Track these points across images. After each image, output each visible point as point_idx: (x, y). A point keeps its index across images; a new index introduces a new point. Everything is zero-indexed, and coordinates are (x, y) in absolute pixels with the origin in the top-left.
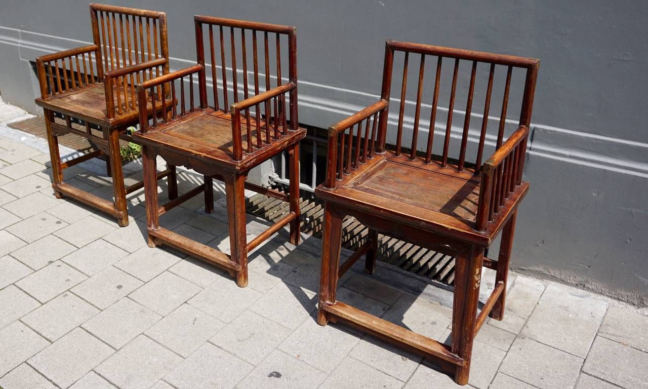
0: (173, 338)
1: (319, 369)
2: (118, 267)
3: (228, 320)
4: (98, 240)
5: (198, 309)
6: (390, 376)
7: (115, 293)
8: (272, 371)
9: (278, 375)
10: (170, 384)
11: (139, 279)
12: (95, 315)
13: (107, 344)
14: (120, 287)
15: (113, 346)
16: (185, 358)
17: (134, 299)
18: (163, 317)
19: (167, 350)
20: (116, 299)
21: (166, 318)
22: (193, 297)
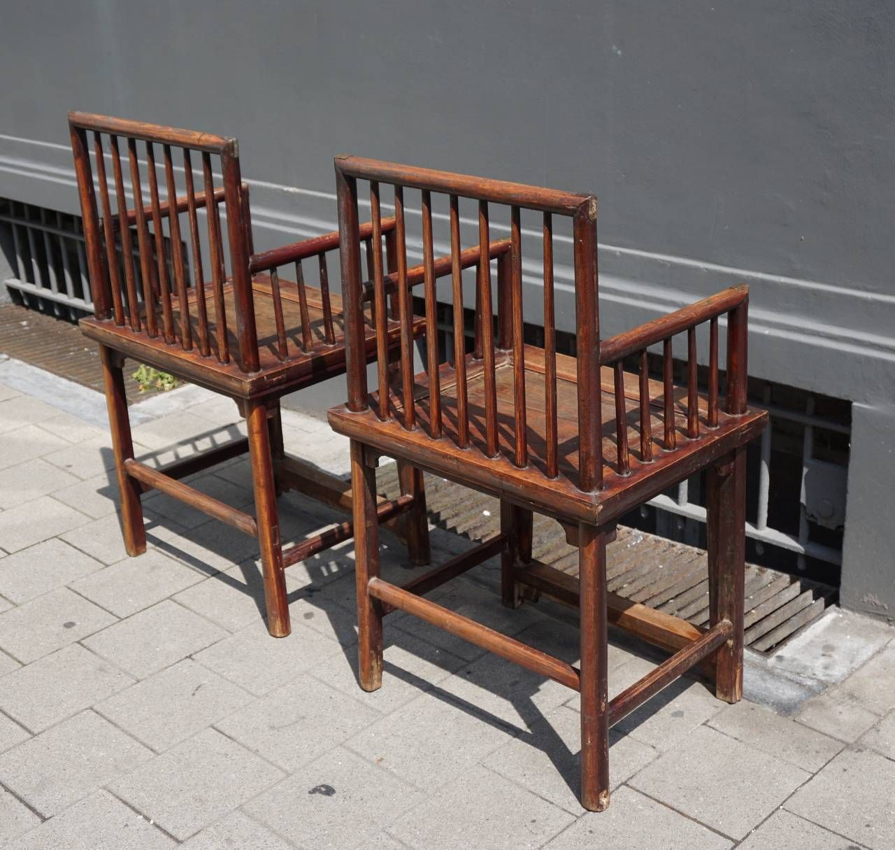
0: (147, 719)
1: (412, 785)
2: (76, 590)
3: (264, 691)
4: (51, 541)
5: (210, 669)
6: (552, 803)
7: (58, 635)
8: (319, 784)
9: (329, 791)
10: (117, 797)
11: (111, 613)
12: (10, 673)
13: (18, 723)
14: (69, 625)
15: (29, 727)
16: (158, 754)
17: (91, 648)
18: (138, 681)
19: (129, 738)
20: (56, 646)
21: (143, 682)
22: (206, 648)
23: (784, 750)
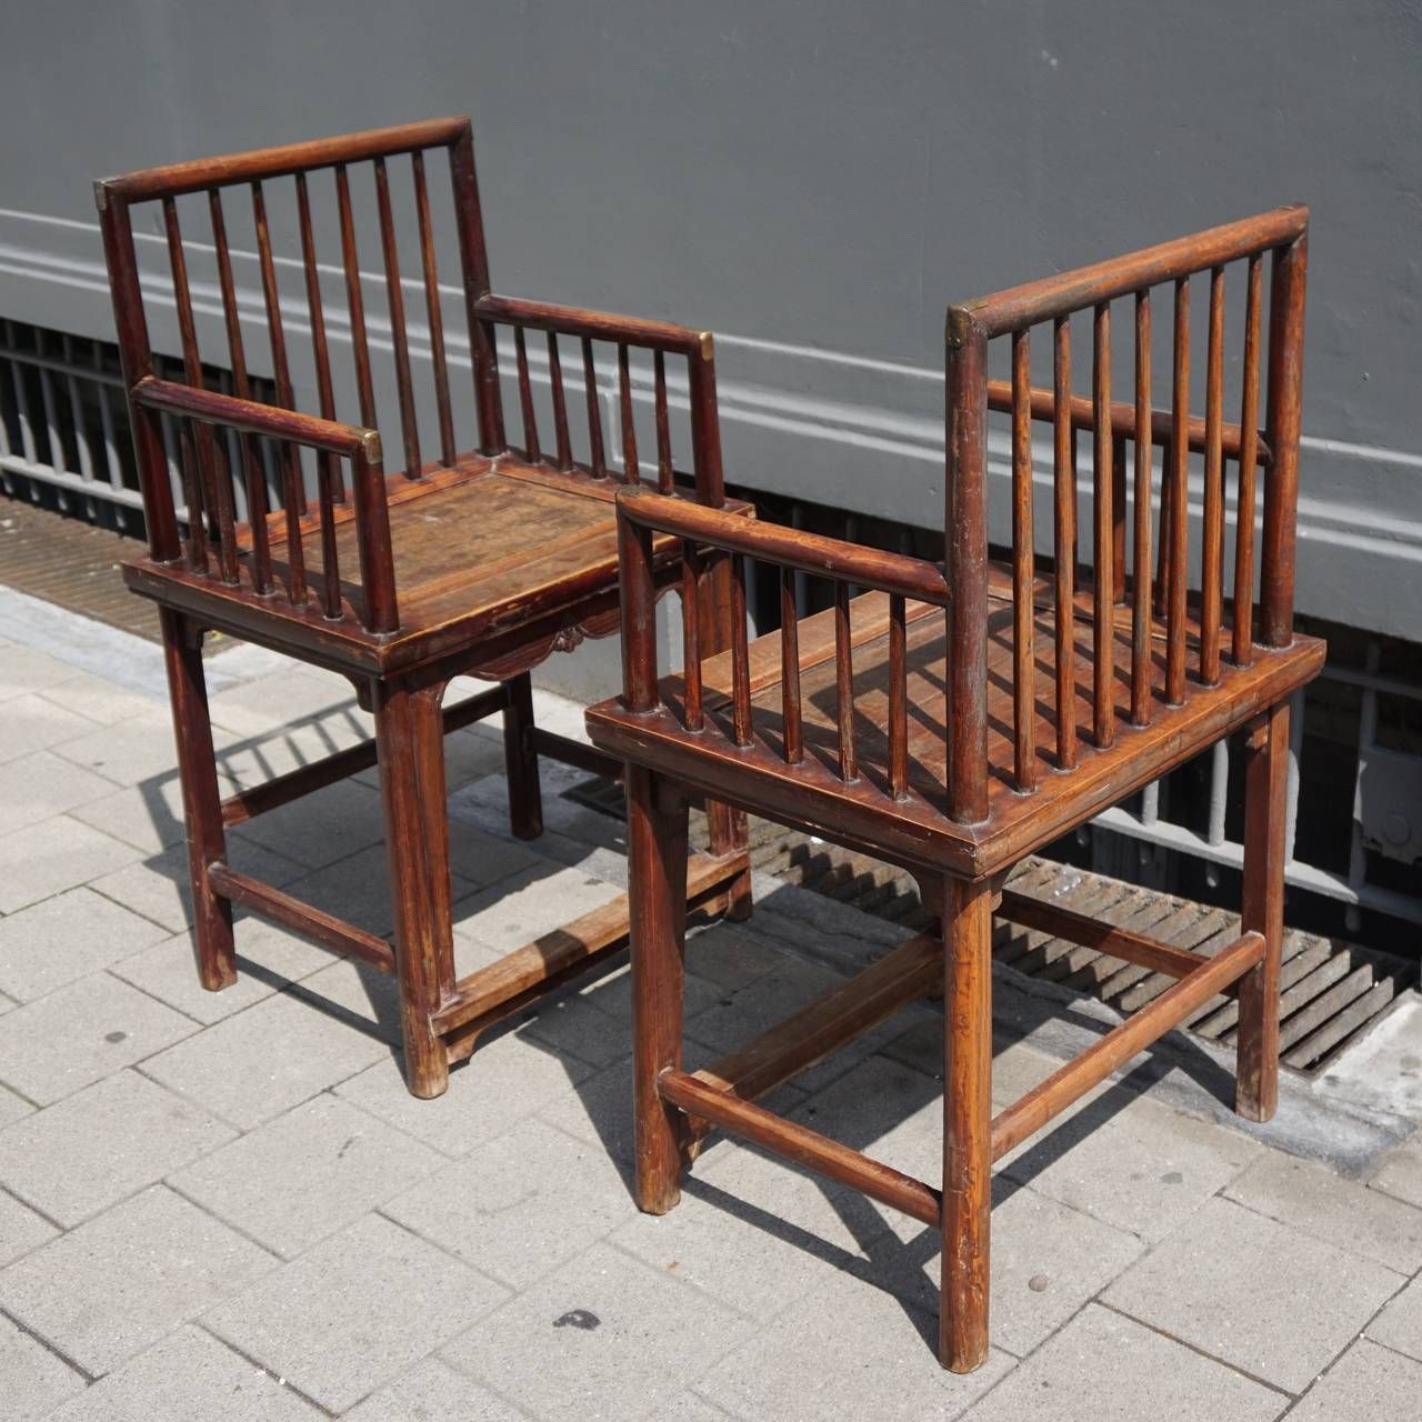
0: (262, 1199)
1: (733, 1309)
2: (124, 976)
3: (461, 1148)
4: (76, 892)
5: (367, 1111)
7: (96, 1054)
8: (570, 1308)
9: (589, 1321)
10: (219, 1338)
11: (188, 1015)
12: (18, 1122)
13: (35, 1210)
14: (116, 1038)
15: (55, 1217)
16: (286, 1261)
17: (156, 1076)
18: (242, 1134)
19: (232, 1233)
20: (95, 1074)
21: (251, 1135)
22: (356, 1074)
23: (1356, 1237)
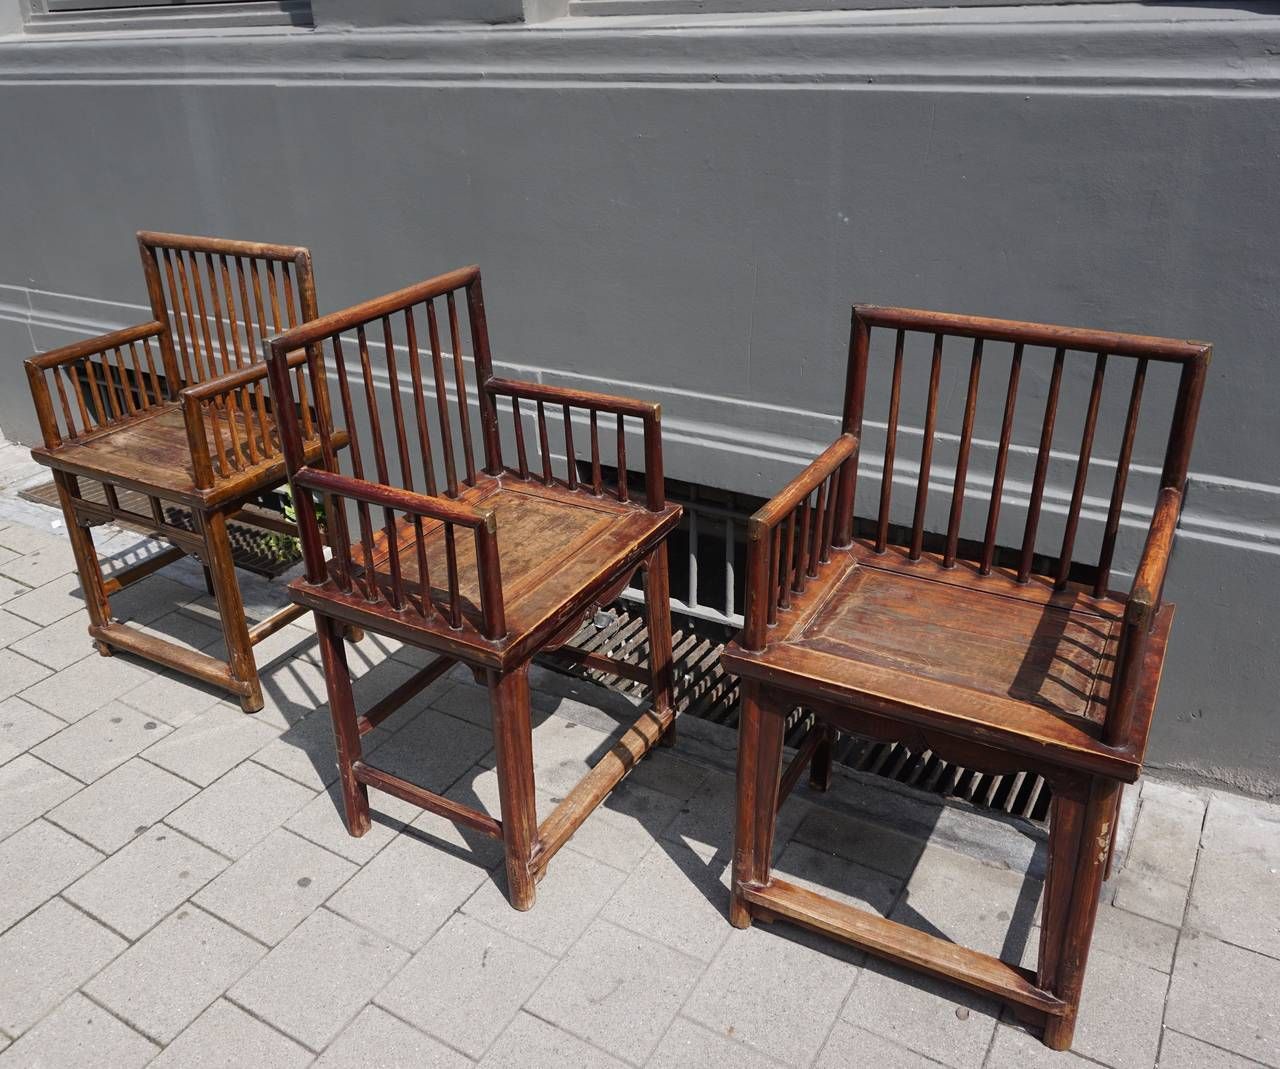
0: (443, 1009)
2: (296, 830)
3: (560, 949)
4: (244, 764)
5: (488, 925)
6: (940, 1063)
7: (295, 898)
11: (346, 858)
12: (258, 963)
13: (292, 1038)
14: (305, 882)
15: (307, 1043)
16: (477, 1062)
17: (340, 912)
18: (413, 954)
19: (433, 1041)
20: (299, 915)
21: (419, 954)
22: (472, 895)
